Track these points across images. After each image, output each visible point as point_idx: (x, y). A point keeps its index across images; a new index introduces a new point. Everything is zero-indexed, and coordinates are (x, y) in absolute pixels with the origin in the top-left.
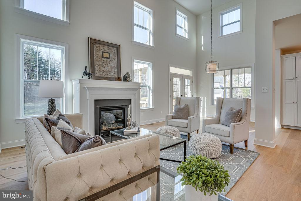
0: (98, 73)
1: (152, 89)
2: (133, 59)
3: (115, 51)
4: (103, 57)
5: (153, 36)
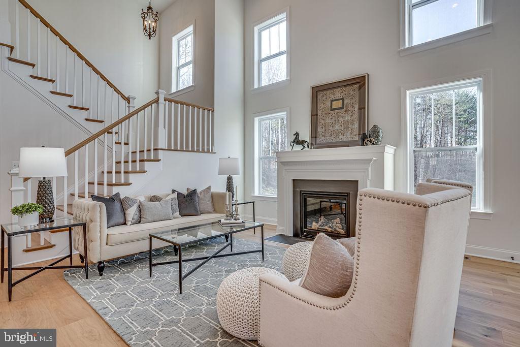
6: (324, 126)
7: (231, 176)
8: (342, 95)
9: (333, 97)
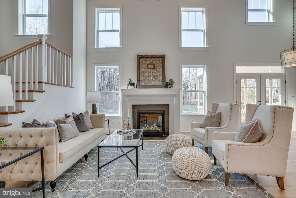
0: (143, 83)
1: (206, 94)
2: (180, 64)
3: (160, 61)
4: (148, 68)
5: (206, 37)
6: (144, 76)
7: (95, 103)
8: (154, 62)
9: (149, 62)
